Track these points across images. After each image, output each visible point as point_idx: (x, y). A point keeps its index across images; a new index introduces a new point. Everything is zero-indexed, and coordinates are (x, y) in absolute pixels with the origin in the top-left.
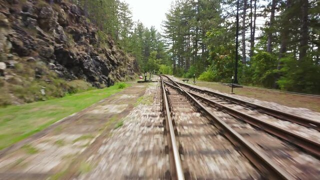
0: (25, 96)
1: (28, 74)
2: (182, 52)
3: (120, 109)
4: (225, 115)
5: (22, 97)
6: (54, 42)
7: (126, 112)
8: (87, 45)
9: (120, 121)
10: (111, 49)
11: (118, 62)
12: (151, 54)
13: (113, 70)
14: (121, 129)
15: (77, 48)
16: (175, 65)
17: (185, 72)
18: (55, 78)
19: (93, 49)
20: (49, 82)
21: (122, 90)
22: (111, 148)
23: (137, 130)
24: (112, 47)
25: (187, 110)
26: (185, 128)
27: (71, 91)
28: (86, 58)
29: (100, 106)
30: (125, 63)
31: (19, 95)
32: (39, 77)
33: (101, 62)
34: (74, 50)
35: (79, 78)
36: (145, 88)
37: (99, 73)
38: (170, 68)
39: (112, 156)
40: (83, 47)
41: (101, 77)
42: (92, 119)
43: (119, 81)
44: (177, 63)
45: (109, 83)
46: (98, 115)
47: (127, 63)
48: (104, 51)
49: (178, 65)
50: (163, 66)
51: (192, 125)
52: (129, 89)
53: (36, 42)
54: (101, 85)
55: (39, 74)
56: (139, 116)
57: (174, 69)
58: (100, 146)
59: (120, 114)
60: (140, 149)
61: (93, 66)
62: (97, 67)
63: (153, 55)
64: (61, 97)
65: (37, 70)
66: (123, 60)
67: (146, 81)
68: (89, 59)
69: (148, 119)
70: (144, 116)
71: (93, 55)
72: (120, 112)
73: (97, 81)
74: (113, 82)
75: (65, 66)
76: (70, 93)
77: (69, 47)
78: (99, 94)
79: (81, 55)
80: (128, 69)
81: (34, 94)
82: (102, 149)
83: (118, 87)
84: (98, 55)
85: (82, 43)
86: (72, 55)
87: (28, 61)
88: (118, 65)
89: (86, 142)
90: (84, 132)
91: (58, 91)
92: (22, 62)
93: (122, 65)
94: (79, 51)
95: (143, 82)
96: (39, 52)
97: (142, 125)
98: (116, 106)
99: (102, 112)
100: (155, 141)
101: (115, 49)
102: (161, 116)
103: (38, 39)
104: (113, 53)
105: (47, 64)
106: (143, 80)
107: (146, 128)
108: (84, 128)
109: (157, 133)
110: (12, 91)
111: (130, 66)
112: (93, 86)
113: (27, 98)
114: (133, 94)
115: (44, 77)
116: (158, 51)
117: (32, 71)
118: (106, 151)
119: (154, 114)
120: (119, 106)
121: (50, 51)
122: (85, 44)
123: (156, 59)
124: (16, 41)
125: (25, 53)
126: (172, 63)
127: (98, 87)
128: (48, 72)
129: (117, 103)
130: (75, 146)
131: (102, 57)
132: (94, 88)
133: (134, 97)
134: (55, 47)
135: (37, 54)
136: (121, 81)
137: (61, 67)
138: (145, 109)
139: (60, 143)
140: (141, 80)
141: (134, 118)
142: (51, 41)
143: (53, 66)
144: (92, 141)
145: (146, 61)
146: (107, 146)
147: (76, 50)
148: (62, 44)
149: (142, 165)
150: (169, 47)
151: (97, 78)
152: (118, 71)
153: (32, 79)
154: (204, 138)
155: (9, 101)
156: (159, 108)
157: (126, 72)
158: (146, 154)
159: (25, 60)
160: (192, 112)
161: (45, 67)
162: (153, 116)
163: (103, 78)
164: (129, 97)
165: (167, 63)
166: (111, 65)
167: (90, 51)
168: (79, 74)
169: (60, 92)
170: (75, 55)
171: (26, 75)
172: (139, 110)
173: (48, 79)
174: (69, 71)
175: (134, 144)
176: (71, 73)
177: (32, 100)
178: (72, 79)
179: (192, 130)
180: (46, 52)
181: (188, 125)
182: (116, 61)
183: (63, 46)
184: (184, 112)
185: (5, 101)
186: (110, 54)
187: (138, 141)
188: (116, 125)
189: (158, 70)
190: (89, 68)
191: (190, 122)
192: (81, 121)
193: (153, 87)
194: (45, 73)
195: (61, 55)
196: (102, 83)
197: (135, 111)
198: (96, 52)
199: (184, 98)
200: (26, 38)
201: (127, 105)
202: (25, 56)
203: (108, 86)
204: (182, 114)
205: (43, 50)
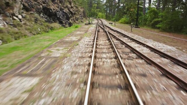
0: (32, 31)
1: (31, 20)
2: (111, 6)
3: (77, 39)
4: (118, 42)
5: (31, 32)
6: (42, 3)
7: (79, 40)
8: (58, 4)
9: (77, 43)
10: (70, 5)
11: (74, 13)
12: (93, 6)
13: (72, 17)
14: (78, 46)
15: (53, 6)
16: (107, 13)
17: (113, 18)
18: (44, 22)
19: (61, 6)
20: (41, 24)
21: (77, 29)
22: (75, 51)
23: (83, 46)
24: (71, 4)
25: (104, 39)
26: (100, 46)
27: (52, 29)
28: (58, 11)
29: (68, 37)
30: (78, 13)
31: (30, 31)
32: (36, 22)
33: (66, 13)
34: (52, 7)
35: (55, 22)
36: (88, 28)
37: (64, 19)
38: (104, 15)
39: (76, 53)
40: (56, 5)
41: (66, 21)
42: (66, 42)
43: (75, 23)
44: (108, 12)
45: (70, 25)
46: (68, 41)
47: (79, 13)
48: (67, 7)
49: (109, 13)
50: (100, 14)
51: (103, 45)
52: (80, 28)
53: (34, 4)
54: (66, 26)
55: (36, 20)
56: (84, 42)
57: (106, 16)
58: (71, 51)
59: (77, 41)
60: (84, 51)
61: (62, 15)
62: (64, 16)
63: (94, 6)
64: (48, 32)
65: (35, 18)
66: (77, 11)
67: (89, 24)
68: (60, 11)
69: (88, 43)
70: (87, 41)
71: (61, 9)
72: (77, 40)
73: (64, 23)
74: (72, 24)
75: (48, 16)
76: (51, 30)
77: (49, 5)
78: (66, 31)
79: (56, 10)
80: (80, 16)
81: (36, 30)
82: (72, 52)
83: (75, 27)
84: (64, 9)
85: (56, 3)
86: (51, 10)
87: (31, 14)
88: (74, 15)
89: (66, 50)
90: (65, 47)
91: (46, 29)
92: (28, 14)
93: (76, 14)
94: (54, 7)
95: (88, 24)
96: (35, 9)
97: (85, 45)
98: (75, 37)
99: (70, 40)
100: (89, 49)
101: (72, 5)
102: (93, 41)
103: (34, 2)
104: (72, 7)
105: (40, 15)
106: (88, 23)
107: (86, 46)
108: (64, 46)
109: (90, 47)
110: (26, 29)
111: (81, 15)
112: (62, 26)
113: (33, 33)
114: (83, 31)
115: (39, 22)
116: (98, 4)
117: (33, 19)
118: (74, 52)
119: (90, 41)
120: (76, 37)
121: (40, 8)
122: (57, 3)
123: (96, 9)
124: (25, 3)
125: (29, 9)
126: (105, 12)
127: (65, 27)
128: (40, 19)
129: (75, 36)
130: (63, 51)
131: (66, 10)
132: (63, 27)
133: (83, 33)
134: (43, 6)
135: (35, 10)
136: (76, 23)
137: (46, 16)
138: (87, 39)
139: (58, 50)
140: (87, 23)
141: (82, 42)
142: (40, 3)
143: (42, 16)
144: (69, 49)
145: (90, 10)
146: (74, 51)
147: (53, 7)
148: (46, 4)
149: (84, 55)
150: (104, 2)
151: (64, 22)
152: (75, 17)
153: (33, 23)
154: (105, 49)
155: (26, 34)
156: (93, 38)
157: (79, 18)
158: (86, 53)
159: (29, 13)
160: (106, 40)
161: (39, 17)
162: (90, 42)
163: (67, 22)
164: (81, 33)
165: (102, 11)
166: (71, 15)
167: (60, 7)
168: (55, 20)
169: (47, 30)
170: (53, 10)
171: (31, 21)
172: (85, 39)
173: (41, 23)
174: (50, 19)
175: (82, 50)
176: (51, 20)
177: (35, 33)
178: (52, 22)
179: (102, 47)
180: (39, 9)
181: (102, 45)
182: (73, 12)
183: (46, 5)
184: (102, 40)
185: (24, 34)
186: (70, 8)
187: (84, 49)
188: (76, 45)
189: (97, 15)
190: (60, 16)
191: (103, 44)
192: (62, 43)
193: (93, 28)
194: (39, 20)
195: (46, 10)
196: (66, 25)
197: (83, 40)
198: (63, 8)
199: (105, 34)
200: (29, 2)
201: (80, 37)
202: (29, 11)
203: (70, 27)
204: (102, 41)
205: (37, 8)
